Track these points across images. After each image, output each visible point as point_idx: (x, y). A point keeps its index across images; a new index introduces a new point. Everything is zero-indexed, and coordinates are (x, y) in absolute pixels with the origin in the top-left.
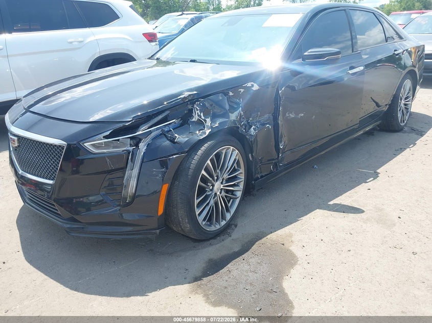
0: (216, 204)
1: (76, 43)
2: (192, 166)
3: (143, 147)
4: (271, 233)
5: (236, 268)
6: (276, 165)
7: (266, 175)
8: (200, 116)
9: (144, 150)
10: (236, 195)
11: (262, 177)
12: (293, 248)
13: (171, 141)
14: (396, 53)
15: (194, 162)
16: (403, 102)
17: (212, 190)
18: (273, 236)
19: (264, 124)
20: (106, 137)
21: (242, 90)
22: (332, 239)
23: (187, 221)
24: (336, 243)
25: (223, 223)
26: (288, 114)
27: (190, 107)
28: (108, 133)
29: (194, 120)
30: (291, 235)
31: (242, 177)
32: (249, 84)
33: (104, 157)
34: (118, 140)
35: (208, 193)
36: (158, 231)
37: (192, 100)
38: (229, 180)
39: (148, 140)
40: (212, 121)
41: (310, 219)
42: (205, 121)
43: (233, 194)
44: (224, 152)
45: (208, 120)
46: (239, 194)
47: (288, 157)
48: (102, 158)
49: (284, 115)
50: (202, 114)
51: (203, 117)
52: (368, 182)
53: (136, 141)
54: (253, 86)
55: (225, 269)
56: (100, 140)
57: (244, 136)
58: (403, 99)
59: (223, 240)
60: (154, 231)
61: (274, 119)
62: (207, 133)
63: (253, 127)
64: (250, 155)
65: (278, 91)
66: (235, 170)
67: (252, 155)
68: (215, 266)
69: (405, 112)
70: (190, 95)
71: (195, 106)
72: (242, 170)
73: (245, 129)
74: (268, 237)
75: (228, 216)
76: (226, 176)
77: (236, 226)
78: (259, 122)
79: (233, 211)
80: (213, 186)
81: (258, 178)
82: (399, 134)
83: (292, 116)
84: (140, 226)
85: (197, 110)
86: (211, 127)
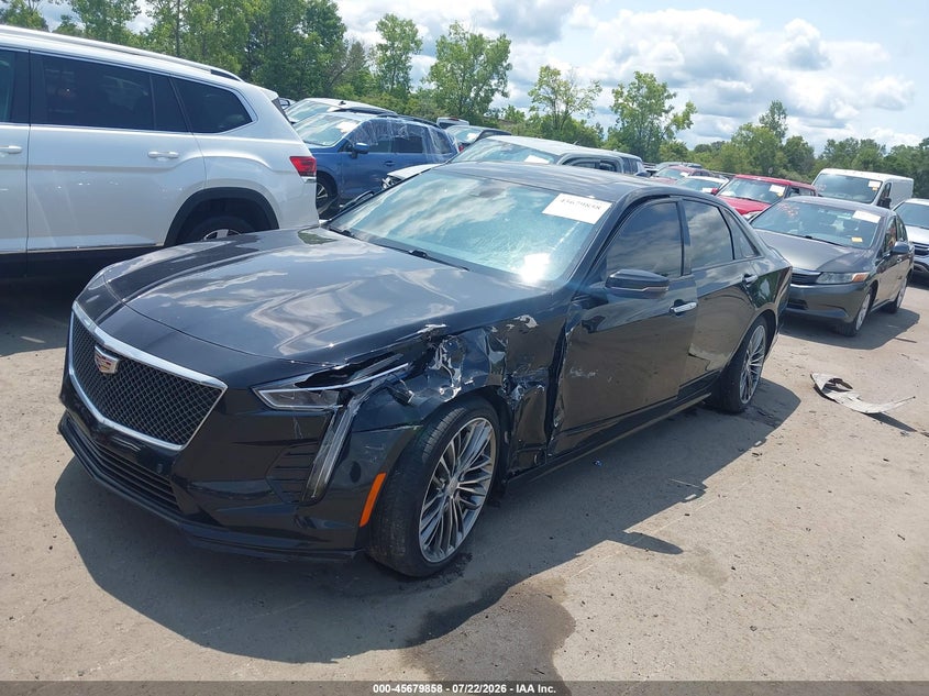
0: (446, 515)
1: (164, 160)
2: (428, 448)
3: (354, 406)
4: (531, 575)
5: (474, 630)
6: (542, 456)
7: (524, 471)
8: (445, 363)
9: (355, 412)
10: (474, 503)
11: (518, 473)
12: (566, 604)
13: (399, 401)
14: (748, 280)
15: (431, 441)
16: (749, 363)
17: (443, 491)
18: (534, 581)
19: (534, 384)
20: (299, 385)
21: (511, 326)
22: (629, 594)
23: (403, 541)
24: (635, 602)
25: (451, 550)
26: (574, 370)
27: (430, 345)
28: (305, 378)
29: (434, 367)
30: (562, 583)
31: (490, 471)
32: (523, 318)
33: (291, 418)
34: (319, 392)
35: (439, 496)
36: (353, 554)
37: (437, 337)
38: (470, 475)
39: (363, 396)
40: (464, 374)
41: (592, 556)
42: (453, 373)
43: (469, 500)
44: (473, 426)
45: (458, 371)
46: (480, 501)
47: (562, 443)
48: (286, 419)
49: (567, 371)
50: (449, 361)
51: (450, 366)
52: (686, 501)
53: (345, 397)
54: (528, 320)
55: (458, 631)
56: (288, 387)
57: (504, 401)
58: (750, 357)
59: (449, 581)
60: (346, 553)
61: (550, 376)
62: (455, 394)
63: (519, 386)
64: (506, 433)
65: (563, 331)
66: (481, 459)
67: (510, 434)
68: (440, 624)
69: (750, 380)
70: (435, 329)
71: (441, 346)
72: (491, 460)
73: (506, 389)
74: (525, 581)
75: (460, 539)
76: (467, 467)
77: (469, 557)
78: (527, 378)
79: (467, 530)
80: (447, 483)
81: (511, 476)
82: (736, 417)
83: (578, 374)
84: (326, 541)
85: (443, 353)
86: (462, 384)
